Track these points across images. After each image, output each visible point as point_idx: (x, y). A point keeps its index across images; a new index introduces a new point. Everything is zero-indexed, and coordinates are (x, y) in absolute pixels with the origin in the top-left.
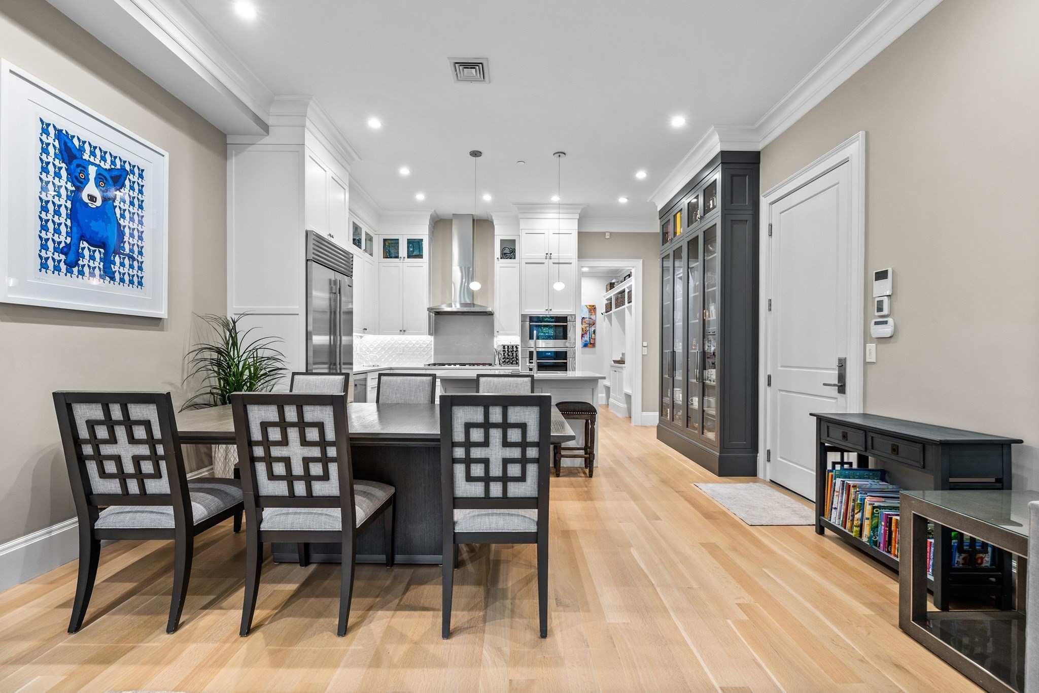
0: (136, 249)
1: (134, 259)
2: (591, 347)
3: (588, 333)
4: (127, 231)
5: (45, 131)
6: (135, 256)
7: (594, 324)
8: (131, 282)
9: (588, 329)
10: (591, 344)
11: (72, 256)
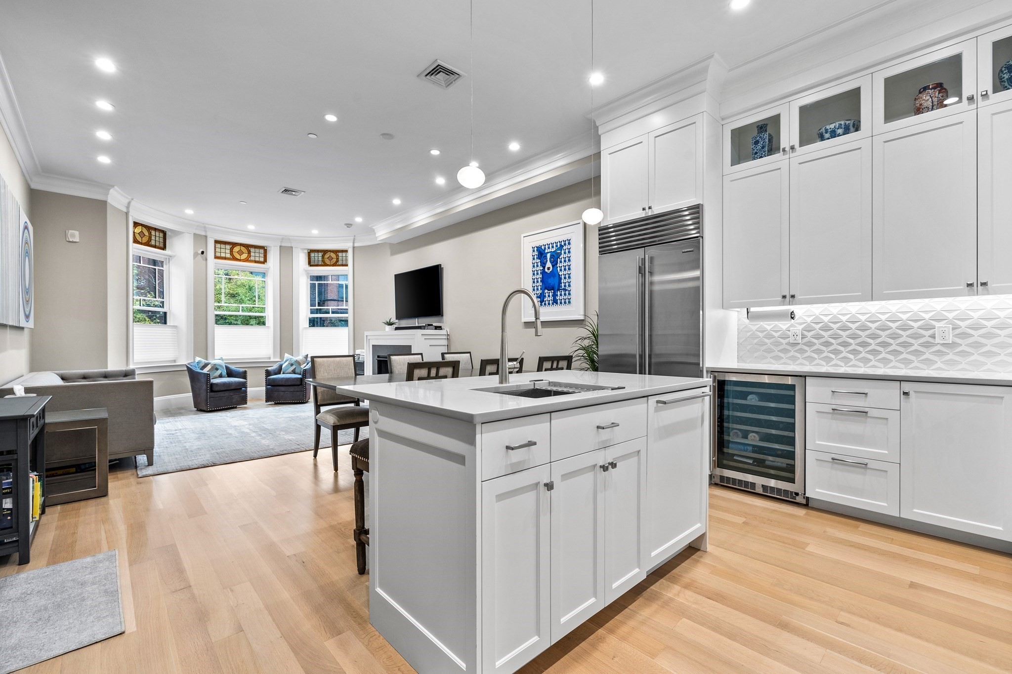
0: (567, 284)
1: (566, 290)
4: (563, 277)
5: (534, 251)
6: (567, 288)
8: (565, 303)
11: (542, 298)
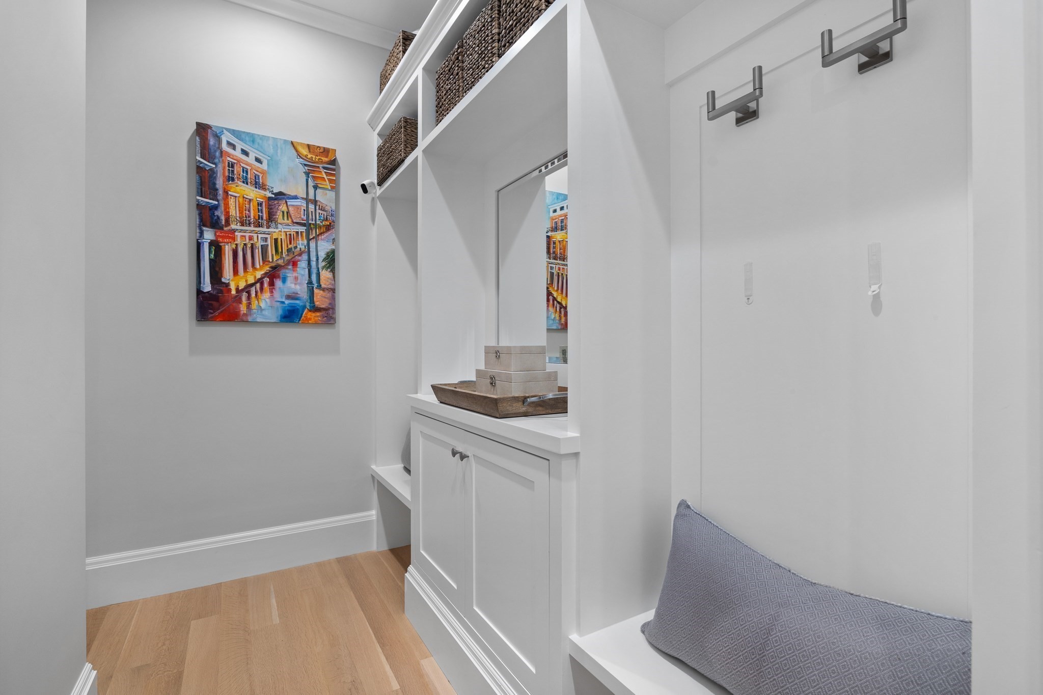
2: (316, 324)
3: (303, 264)
7: (328, 228)
9: (301, 243)
10: (315, 309)
